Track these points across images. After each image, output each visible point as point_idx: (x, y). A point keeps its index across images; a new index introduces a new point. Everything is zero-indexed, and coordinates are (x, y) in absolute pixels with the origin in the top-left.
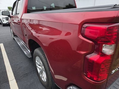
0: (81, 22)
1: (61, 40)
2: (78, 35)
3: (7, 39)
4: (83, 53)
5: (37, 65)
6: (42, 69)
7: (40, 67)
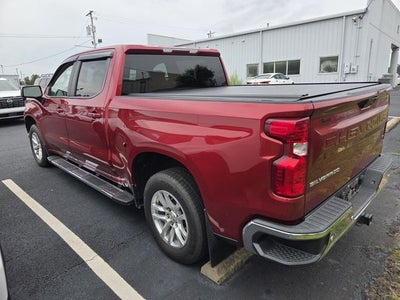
0: (264, 117)
2: (261, 133)
5: (154, 215)
6: (169, 220)
7: (164, 218)
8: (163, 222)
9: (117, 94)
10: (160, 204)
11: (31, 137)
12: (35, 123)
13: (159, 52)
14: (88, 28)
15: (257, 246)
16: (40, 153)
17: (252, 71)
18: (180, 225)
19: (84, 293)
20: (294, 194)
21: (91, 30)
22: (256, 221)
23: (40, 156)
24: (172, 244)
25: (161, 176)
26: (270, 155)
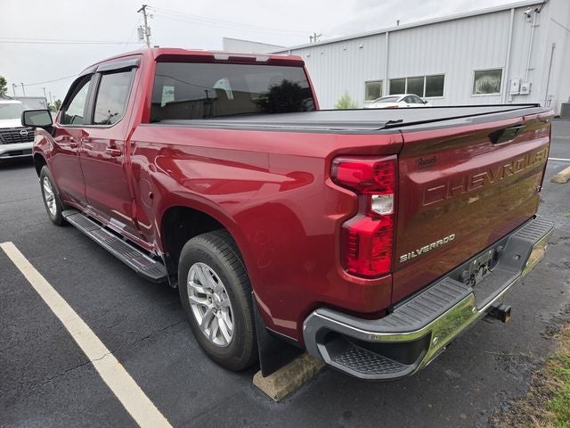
0: (330, 154)
1: (267, 203)
2: (325, 179)
3: (23, 226)
4: (337, 217)
5: (192, 297)
6: (211, 306)
7: (205, 302)
8: (203, 308)
9: (144, 121)
10: (199, 283)
11: (42, 183)
12: (46, 164)
13: (207, 59)
14: (140, 30)
15: (323, 349)
16: (54, 205)
17: (374, 91)
18: (225, 314)
19: (82, 407)
20: (374, 274)
21: (144, 32)
22: (321, 311)
23: (54, 210)
24: (215, 341)
25: (198, 243)
26: (339, 213)
